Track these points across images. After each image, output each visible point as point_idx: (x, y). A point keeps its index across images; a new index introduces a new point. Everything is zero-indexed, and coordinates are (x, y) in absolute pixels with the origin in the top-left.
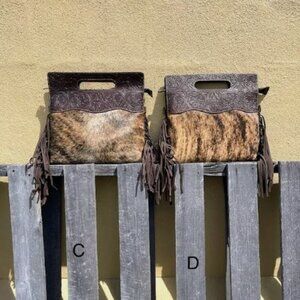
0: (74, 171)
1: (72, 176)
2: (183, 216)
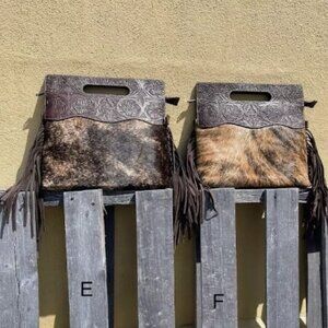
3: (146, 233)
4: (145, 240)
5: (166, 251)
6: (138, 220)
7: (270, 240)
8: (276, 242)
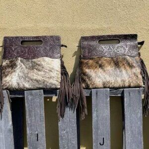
0: (31, 94)
1: (30, 97)
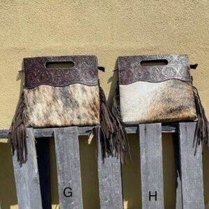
0: (62, 133)
2: (147, 164)
3: (62, 154)
4: (61, 158)
5: (75, 164)
6: (56, 146)
7: (143, 157)
8: (147, 158)
